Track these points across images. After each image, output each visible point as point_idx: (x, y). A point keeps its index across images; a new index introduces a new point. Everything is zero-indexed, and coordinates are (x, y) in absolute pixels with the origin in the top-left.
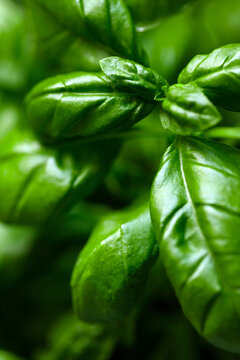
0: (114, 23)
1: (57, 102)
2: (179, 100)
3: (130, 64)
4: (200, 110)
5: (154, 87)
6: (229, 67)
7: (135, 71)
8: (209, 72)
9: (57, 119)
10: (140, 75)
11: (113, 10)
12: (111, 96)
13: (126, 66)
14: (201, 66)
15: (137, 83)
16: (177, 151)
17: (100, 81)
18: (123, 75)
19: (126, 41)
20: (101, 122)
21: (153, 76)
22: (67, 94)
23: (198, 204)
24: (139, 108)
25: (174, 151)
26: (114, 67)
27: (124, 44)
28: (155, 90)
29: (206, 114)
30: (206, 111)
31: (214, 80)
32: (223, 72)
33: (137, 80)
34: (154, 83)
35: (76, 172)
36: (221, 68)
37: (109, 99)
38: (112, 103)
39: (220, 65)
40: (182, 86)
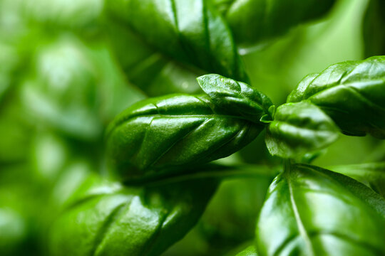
0: (213, 40)
1: (146, 125)
2: (291, 117)
3: (232, 81)
4: (315, 126)
5: (260, 107)
6: (347, 81)
7: (239, 88)
8: (325, 88)
9: (146, 145)
10: (245, 94)
11: (211, 26)
12: (209, 118)
13: (229, 84)
14: (315, 83)
15: (241, 100)
16: (286, 181)
17: (197, 101)
18: (225, 92)
19: (226, 60)
20: (198, 146)
21: (259, 96)
22: (158, 116)
23: (313, 234)
24: (242, 132)
25: (283, 181)
26: (214, 84)
27: (224, 63)
28: (261, 111)
29: (322, 130)
30: (322, 127)
31: (331, 96)
32: (341, 86)
33: (241, 97)
34: (260, 102)
35: (166, 212)
36: (338, 83)
37: (207, 121)
38: (211, 125)
39: (337, 80)
40: (293, 104)
